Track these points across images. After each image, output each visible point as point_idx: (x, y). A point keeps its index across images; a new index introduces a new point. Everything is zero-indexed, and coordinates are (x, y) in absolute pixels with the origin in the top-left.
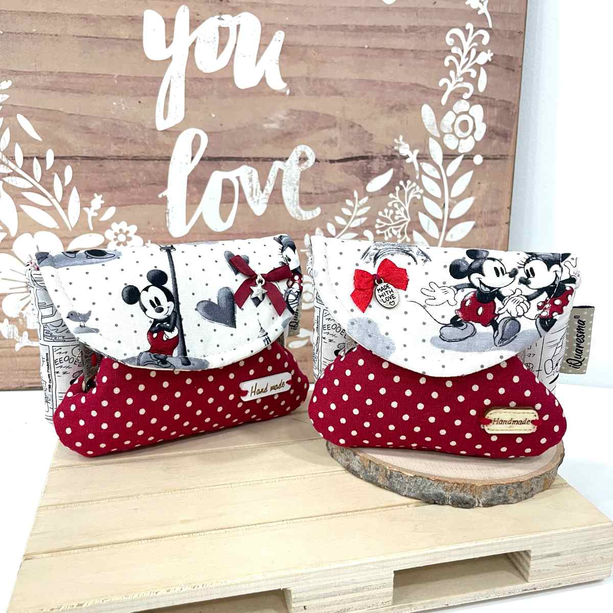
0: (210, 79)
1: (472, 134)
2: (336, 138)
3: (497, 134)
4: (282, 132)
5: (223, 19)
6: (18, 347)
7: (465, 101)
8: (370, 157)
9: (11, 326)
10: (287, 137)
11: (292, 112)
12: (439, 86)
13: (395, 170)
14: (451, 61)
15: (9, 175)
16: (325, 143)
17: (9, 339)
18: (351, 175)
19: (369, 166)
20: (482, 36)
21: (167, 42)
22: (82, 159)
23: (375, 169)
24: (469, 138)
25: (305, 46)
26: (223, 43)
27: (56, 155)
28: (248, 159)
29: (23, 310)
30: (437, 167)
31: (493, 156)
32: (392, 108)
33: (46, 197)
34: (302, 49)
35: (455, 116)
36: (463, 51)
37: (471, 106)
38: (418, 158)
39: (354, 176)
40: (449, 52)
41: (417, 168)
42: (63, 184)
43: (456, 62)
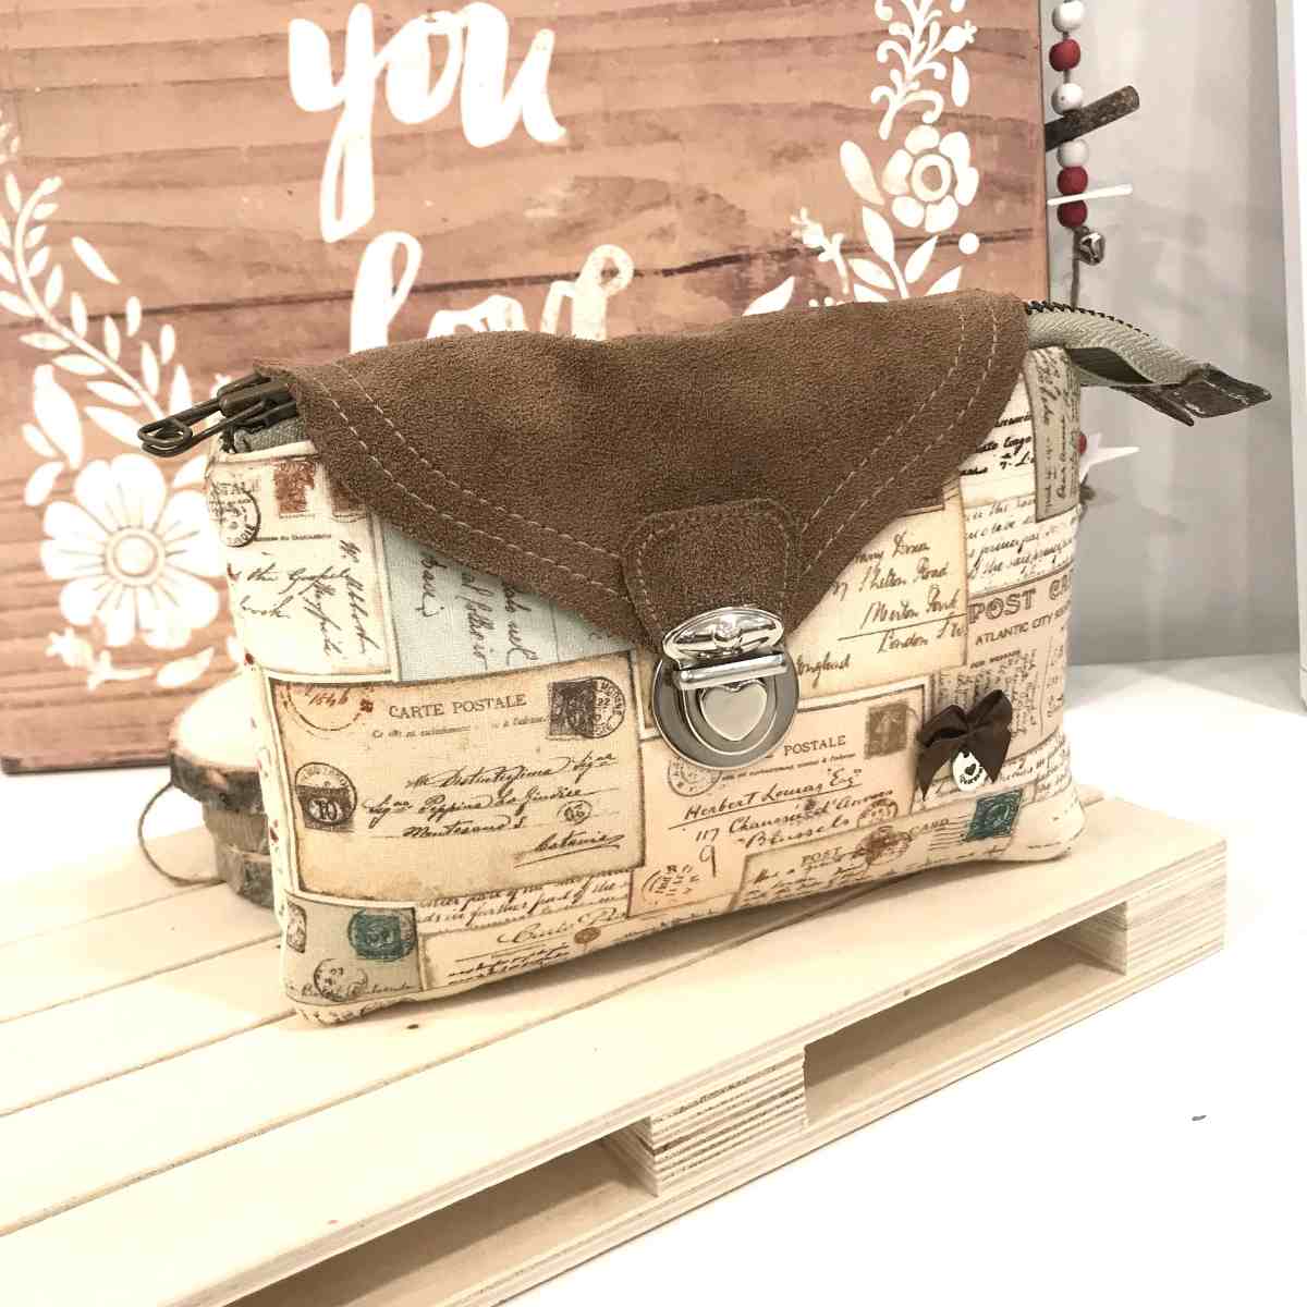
0: (421, 135)
1: (951, 192)
2: (671, 225)
3: (1004, 188)
4: (565, 221)
5: (435, 21)
6: (93, 684)
7: (928, 128)
8: (744, 258)
9: (79, 642)
10: (574, 232)
11: (579, 182)
12: (871, 104)
13: (800, 279)
14: (890, 52)
15: (63, 352)
16: (649, 237)
17: (76, 668)
18: (709, 295)
19: (743, 275)
21: (334, 74)
22: (191, 312)
23: (756, 280)
24: (944, 201)
25: (598, 53)
26: (439, 63)
27: (145, 307)
28: (502, 283)
29: (99, 608)
30: (885, 266)
31: (1001, 233)
32: (780, 155)
33: (129, 387)
34: (591, 59)
35: (911, 161)
36: (913, 30)
37: (942, 137)
38: (843, 251)
39: (715, 299)
40: (885, 34)
41: (842, 271)
42: (159, 360)
43: (901, 51)
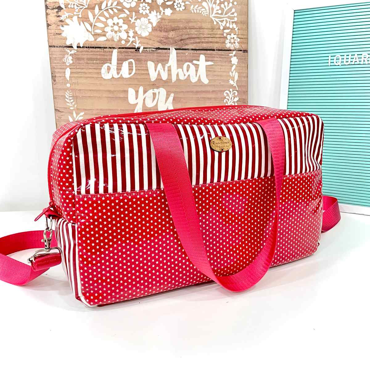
0: (150, 109)
5: (154, 90)
14: (226, 101)
20: (235, 93)
21: (136, 98)
25: (181, 98)
26: (154, 97)
36: (229, 98)
40: (225, 98)
43: (228, 101)
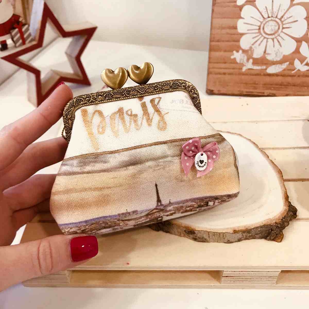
6: (244, 69)
9: (243, 55)
17: (240, 64)
29: (253, 45)
